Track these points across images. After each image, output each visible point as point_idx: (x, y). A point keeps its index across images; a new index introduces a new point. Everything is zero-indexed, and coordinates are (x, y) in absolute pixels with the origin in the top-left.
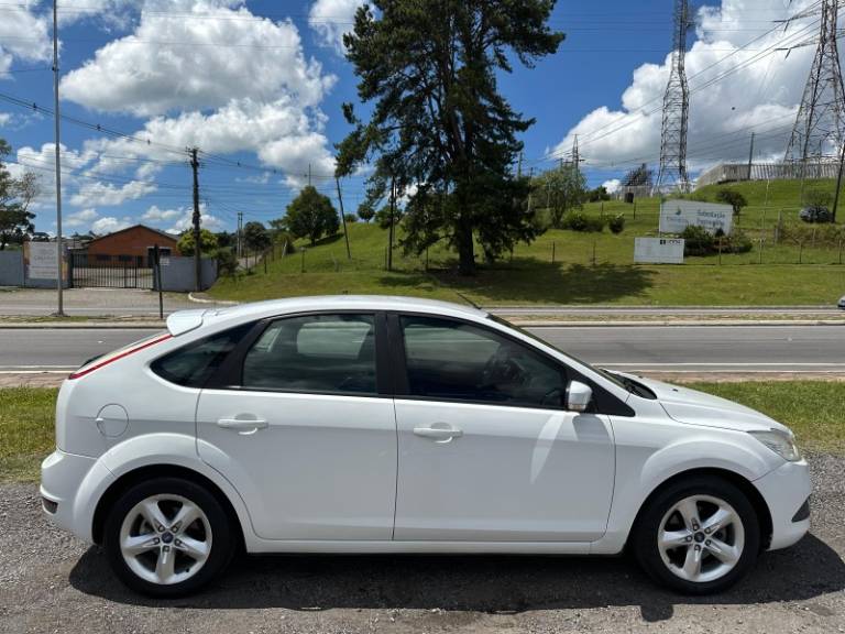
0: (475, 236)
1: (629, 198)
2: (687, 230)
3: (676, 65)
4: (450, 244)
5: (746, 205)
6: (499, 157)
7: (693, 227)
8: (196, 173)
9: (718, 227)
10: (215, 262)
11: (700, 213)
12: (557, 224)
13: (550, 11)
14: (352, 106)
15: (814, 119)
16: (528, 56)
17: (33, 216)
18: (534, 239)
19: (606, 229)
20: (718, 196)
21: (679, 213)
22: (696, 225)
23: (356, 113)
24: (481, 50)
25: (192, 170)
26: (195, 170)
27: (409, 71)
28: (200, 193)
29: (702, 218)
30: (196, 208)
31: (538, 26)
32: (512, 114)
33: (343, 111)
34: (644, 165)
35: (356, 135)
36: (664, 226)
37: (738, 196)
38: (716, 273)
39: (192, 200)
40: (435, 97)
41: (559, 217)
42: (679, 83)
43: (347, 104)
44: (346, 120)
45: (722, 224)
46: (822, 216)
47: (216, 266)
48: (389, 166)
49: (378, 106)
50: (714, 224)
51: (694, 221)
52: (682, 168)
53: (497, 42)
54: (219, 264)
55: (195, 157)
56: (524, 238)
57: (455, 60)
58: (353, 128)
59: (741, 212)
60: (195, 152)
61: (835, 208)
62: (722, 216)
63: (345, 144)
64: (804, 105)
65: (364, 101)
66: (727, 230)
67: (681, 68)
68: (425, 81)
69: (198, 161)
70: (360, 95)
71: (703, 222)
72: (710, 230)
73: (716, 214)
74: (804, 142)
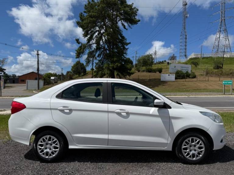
1: (168, 63)
2: (177, 71)
3: (183, 28)
4: (108, 76)
5: (199, 65)
6: (122, 51)
8: (38, 57)
9: (187, 71)
11: (181, 67)
15: (220, 41)
16: (130, 25)
19: (157, 72)
20: (191, 63)
21: (175, 67)
22: (180, 70)
23: (80, 41)
24: (117, 23)
25: (37, 56)
26: (38, 56)
28: (39, 62)
30: (38, 66)
33: (76, 41)
34: (174, 55)
35: (81, 47)
42: (184, 32)
43: (77, 39)
44: (77, 43)
45: (188, 70)
48: (91, 55)
49: (87, 39)
50: (186, 70)
51: (179, 69)
55: (38, 52)
58: (80, 45)
61: (222, 65)
62: (188, 68)
63: (78, 50)
64: (217, 38)
65: (85, 38)
66: (190, 72)
67: (185, 28)
68: (100, 31)
69: (39, 54)
70: (83, 36)
71: (182, 69)
72: (184, 72)
73: (186, 68)
74: (217, 48)
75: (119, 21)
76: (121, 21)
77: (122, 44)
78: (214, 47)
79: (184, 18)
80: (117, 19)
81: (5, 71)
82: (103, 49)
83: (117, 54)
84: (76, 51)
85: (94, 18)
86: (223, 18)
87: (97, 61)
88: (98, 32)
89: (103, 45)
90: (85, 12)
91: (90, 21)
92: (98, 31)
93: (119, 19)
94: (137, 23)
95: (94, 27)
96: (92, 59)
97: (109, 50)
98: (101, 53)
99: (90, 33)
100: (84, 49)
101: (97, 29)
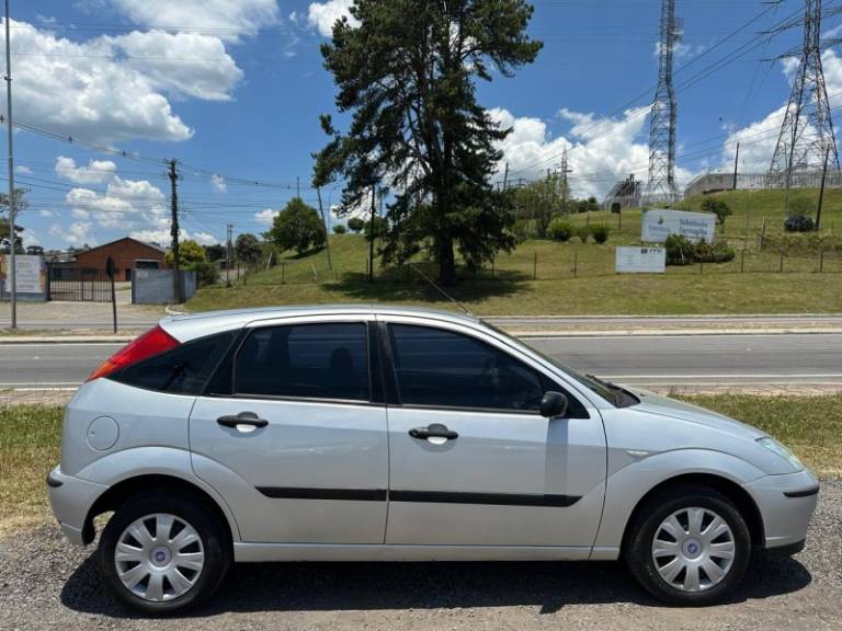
0: (456, 247)
1: (616, 208)
2: (669, 239)
3: (664, 77)
4: (430, 254)
5: (731, 214)
6: (478, 167)
7: (675, 236)
8: (174, 186)
9: (700, 235)
10: (194, 274)
11: (682, 222)
12: (542, 235)
13: (527, 20)
14: (329, 118)
15: (799, 128)
16: (508, 66)
18: (514, 248)
19: (591, 239)
20: (704, 205)
21: (661, 222)
22: (678, 234)
23: (334, 124)
24: (459, 59)
26: (174, 182)
27: (388, 81)
28: (178, 205)
29: (685, 227)
30: (175, 219)
31: (516, 36)
32: (490, 123)
33: (320, 122)
34: (632, 176)
35: (334, 146)
36: (647, 235)
37: (723, 205)
38: (696, 281)
40: (413, 107)
41: (545, 227)
42: (667, 94)
43: (325, 115)
44: (324, 131)
45: (706, 233)
46: (806, 226)
47: (195, 277)
49: (356, 117)
50: (697, 233)
51: (675, 230)
52: (670, 178)
53: (476, 52)
54: (197, 276)
55: (173, 169)
56: (504, 247)
57: (435, 70)
58: (331, 139)
59: (726, 221)
60: (173, 164)
61: (818, 217)
62: (706, 225)
64: (790, 114)
65: (343, 111)
66: (709, 239)
67: (668, 80)
68: (402, 90)
69: (176, 173)
71: (685, 231)
72: (694, 239)
73: (700, 224)
74: (789, 151)
75: (468, 53)
76: (475, 55)
77: (480, 138)
78: (778, 147)
79: (665, 40)
80: (460, 48)
81: (19, 235)
82: (413, 155)
87: (392, 201)
89: (413, 143)
93: (469, 48)
95: (380, 76)
97: (432, 162)
98: (406, 170)
99: (366, 95)
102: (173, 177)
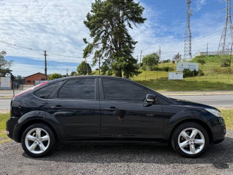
2: (184, 70)
3: (188, 26)
7: (186, 69)
8: (46, 57)
9: (194, 69)
11: (189, 65)
13: (142, 12)
15: (226, 39)
16: (137, 24)
17: (12, 71)
18: (138, 75)
20: (197, 61)
21: (182, 65)
22: (187, 68)
23: (87, 40)
24: (123, 22)
26: (45, 56)
30: (46, 67)
31: (139, 16)
32: (132, 40)
34: (179, 53)
35: (88, 47)
36: (178, 69)
37: (202, 61)
39: (45, 65)
40: (110, 35)
42: (189, 31)
43: (84, 38)
44: (85, 43)
45: (196, 68)
46: (226, 65)
48: (98, 54)
49: (94, 39)
52: (190, 54)
55: (45, 53)
58: (87, 45)
60: (45, 52)
61: (230, 63)
62: (196, 66)
63: (85, 49)
64: (223, 35)
65: (92, 37)
66: (197, 70)
67: (189, 27)
68: (107, 31)
69: (46, 54)
70: (90, 36)
71: (190, 68)
72: (192, 70)
73: (194, 66)
74: (223, 45)
75: (125, 20)
76: (127, 20)
77: (129, 43)
78: (220, 44)
79: (188, 16)
80: (123, 18)
81: (11, 72)
82: (110, 48)
83: (124, 54)
84: (84, 50)
85: (101, 18)
86: (229, 16)
87: (104, 61)
88: (104, 32)
89: (110, 45)
90: (92, 11)
91: (97, 20)
92: (105, 30)
93: (125, 18)
94: (144, 22)
95: (101, 27)
96: (99, 58)
97: (116, 50)
98: (108, 52)
99: (97, 32)
100: (91, 48)
101: (104, 28)
102: (45, 55)
